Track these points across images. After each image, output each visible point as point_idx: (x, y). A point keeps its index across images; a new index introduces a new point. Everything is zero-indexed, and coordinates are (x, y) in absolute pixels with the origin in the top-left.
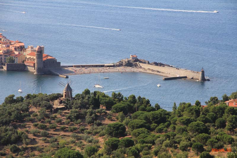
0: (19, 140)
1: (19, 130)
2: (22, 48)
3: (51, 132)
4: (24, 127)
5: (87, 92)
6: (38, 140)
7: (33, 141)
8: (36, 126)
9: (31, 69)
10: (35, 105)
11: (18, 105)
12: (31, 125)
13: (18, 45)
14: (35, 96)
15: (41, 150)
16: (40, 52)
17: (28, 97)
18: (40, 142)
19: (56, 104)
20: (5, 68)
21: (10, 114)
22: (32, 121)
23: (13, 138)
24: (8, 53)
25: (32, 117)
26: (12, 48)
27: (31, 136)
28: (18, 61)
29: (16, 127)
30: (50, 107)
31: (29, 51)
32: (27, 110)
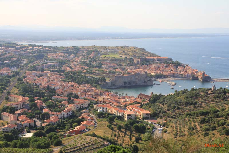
0: (196, 103)
1: (196, 100)
2: (197, 72)
3: (208, 102)
4: (198, 99)
5: (222, 88)
6: (202, 104)
7: (201, 104)
8: (202, 99)
9: (200, 79)
10: (202, 92)
11: (195, 91)
12: (200, 98)
13: (196, 71)
14: (202, 89)
15: (204, 108)
16: (204, 73)
17: (199, 89)
18: (203, 105)
19: (210, 92)
20: (191, 78)
21: (193, 94)
22: (201, 97)
23: (194, 102)
24: (192, 73)
25: (200, 96)
26: (194, 72)
27: (200, 102)
28: (196, 76)
29: (195, 99)
30: (207, 93)
31: (200, 73)
32: (199, 93)
